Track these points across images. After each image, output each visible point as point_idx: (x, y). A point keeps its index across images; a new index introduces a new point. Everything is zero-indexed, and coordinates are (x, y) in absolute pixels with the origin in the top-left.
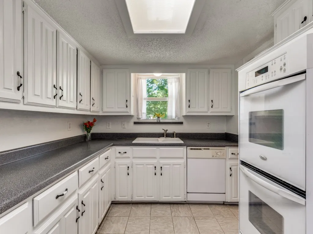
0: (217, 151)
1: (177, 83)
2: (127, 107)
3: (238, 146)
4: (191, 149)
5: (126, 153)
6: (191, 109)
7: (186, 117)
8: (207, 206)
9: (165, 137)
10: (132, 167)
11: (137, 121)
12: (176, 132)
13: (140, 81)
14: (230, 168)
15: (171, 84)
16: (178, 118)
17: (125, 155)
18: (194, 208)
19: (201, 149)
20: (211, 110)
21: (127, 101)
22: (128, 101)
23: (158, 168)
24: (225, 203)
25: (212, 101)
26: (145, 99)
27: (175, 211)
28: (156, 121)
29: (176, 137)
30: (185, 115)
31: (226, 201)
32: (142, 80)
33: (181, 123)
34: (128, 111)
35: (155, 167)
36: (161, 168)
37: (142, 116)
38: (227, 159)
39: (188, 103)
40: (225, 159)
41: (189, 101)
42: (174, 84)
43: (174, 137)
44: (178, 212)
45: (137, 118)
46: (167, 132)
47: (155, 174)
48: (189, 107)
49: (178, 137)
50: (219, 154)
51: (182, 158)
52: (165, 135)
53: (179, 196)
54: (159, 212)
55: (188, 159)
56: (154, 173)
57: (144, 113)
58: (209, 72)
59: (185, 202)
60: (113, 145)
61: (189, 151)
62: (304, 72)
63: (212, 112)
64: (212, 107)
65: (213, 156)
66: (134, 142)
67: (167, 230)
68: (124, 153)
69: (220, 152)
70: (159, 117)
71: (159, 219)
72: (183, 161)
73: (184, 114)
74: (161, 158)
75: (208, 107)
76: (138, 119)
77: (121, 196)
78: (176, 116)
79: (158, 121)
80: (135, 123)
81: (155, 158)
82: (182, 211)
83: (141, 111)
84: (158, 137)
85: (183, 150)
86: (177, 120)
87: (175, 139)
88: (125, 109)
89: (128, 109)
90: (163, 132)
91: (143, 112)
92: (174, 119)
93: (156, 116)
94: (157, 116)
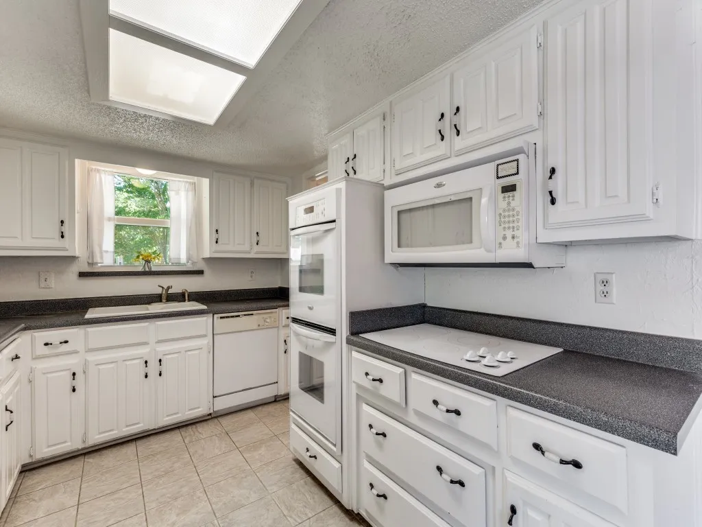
0: (265, 316)
1: (191, 194)
2: (62, 237)
3: (288, 306)
4: (221, 318)
5: (66, 342)
6: (220, 247)
7: (210, 261)
8: (250, 411)
9: (164, 301)
10: (84, 372)
11: (87, 269)
12: (189, 291)
13: (96, 177)
14: (285, 341)
15: (177, 192)
16: (193, 263)
17: (65, 347)
18: (225, 421)
19: (239, 316)
20: (256, 248)
21: (62, 222)
22: (66, 223)
23: (153, 364)
24: (277, 399)
25: (257, 233)
26: (109, 219)
27: (190, 435)
28: (140, 269)
29: (189, 300)
30: (208, 257)
31: (279, 394)
32: (103, 176)
33: (200, 272)
34: (67, 247)
35: (146, 362)
36: (160, 361)
37: (102, 258)
38: (281, 327)
39: (215, 236)
40: (278, 327)
41: (217, 231)
42: (183, 194)
43: (184, 301)
44: (197, 433)
45: (88, 263)
46: (170, 291)
47: (146, 376)
48: (217, 242)
49: (193, 300)
50: (268, 320)
51: (205, 336)
52: (164, 297)
53: (199, 408)
54: (157, 446)
55: (215, 336)
56: (144, 374)
57: (107, 252)
58: (252, 184)
59: (210, 417)
60: (25, 329)
61: (218, 321)
62: (334, 221)
63: (257, 253)
64: (257, 244)
65: (259, 325)
66: (88, 316)
67: (177, 465)
68: (61, 343)
69: (270, 317)
70: (148, 262)
71: (158, 456)
72: (205, 342)
73: (207, 255)
74: (159, 342)
75: (251, 243)
76: (91, 264)
77: (50, 444)
78: (189, 259)
79: (147, 270)
80: (82, 275)
81: (145, 343)
82: (205, 430)
83: (100, 246)
84: (146, 304)
85: (205, 321)
86: (190, 267)
87: (187, 303)
88: (58, 243)
89: (65, 243)
90: (159, 291)
91: (105, 248)
92: (184, 265)
93: (141, 257)
94: (143, 259)
